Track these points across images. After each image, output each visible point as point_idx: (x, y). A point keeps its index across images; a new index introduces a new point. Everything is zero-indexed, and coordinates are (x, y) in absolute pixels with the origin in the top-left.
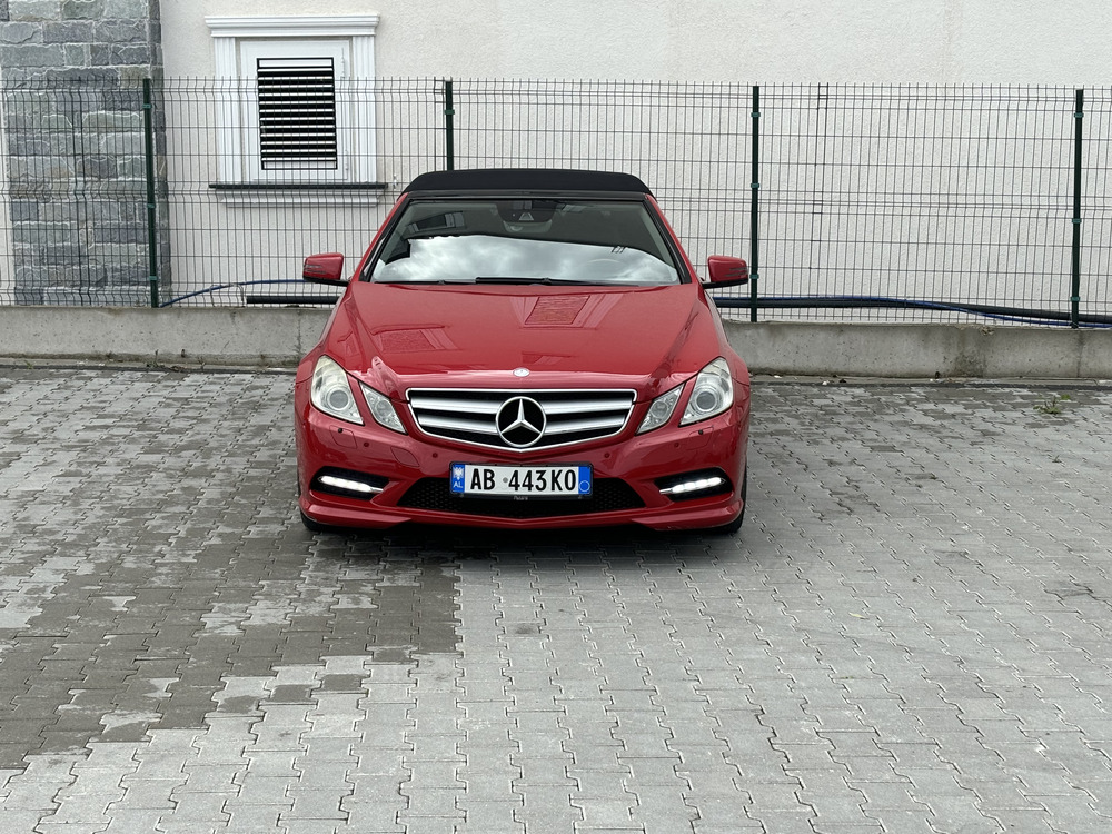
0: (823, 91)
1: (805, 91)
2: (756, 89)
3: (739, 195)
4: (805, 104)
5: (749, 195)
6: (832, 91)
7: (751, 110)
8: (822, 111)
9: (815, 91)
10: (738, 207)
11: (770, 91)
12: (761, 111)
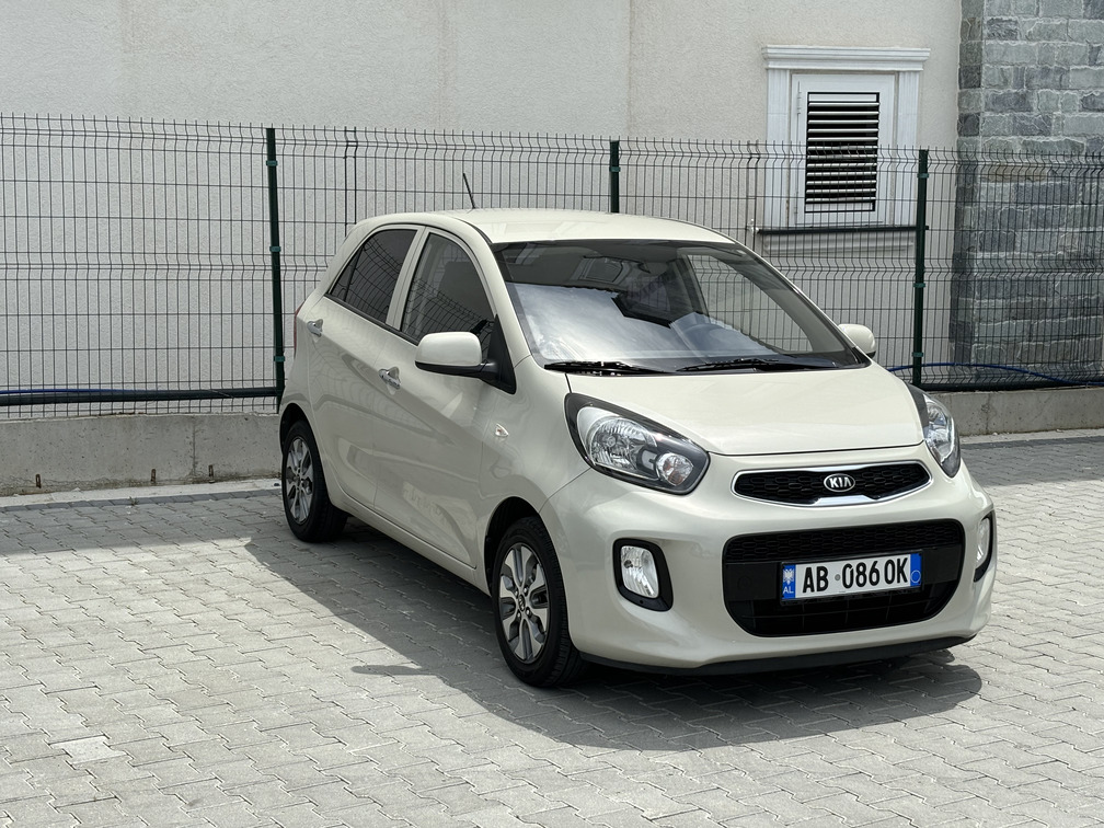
0: (351, 137)
1: (330, 136)
2: (271, 132)
3: (258, 261)
4: (331, 151)
5: (269, 260)
6: (361, 137)
7: (266, 158)
8: (350, 161)
9: (341, 136)
10: (259, 275)
11: (289, 134)
12: (278, 158)
